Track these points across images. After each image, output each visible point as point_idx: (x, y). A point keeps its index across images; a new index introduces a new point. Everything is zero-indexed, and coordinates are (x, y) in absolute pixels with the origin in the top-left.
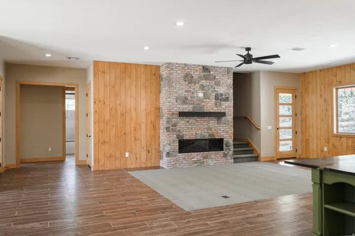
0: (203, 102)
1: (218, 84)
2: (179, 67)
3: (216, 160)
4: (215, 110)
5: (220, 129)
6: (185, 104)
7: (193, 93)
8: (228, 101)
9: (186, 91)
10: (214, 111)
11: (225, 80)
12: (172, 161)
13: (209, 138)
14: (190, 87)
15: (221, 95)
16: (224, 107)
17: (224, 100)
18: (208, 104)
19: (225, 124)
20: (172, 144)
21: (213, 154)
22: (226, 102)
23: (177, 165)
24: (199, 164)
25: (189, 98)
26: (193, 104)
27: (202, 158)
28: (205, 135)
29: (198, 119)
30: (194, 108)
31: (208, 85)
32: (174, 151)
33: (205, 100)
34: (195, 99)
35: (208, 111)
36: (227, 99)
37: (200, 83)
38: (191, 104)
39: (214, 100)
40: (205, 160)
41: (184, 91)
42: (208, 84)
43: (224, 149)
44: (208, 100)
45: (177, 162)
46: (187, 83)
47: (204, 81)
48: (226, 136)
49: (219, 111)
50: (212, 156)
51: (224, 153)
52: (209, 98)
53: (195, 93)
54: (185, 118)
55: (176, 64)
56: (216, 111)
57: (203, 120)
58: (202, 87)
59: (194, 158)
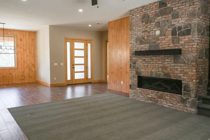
0: (158, 40)
1: (176, 16)
2: (138, 10)
3: (171, 103)
4: (172, 46)
5: (177, 69)
6: (143, 44)
7: (149, 32)
8: (189, 34)
9: (143, 32)
10: (170, 48)
11: (185, 8)
12: (132, 92)
13: (165, 77)
14: (146, 27)
15: (180, 28)
16: (183, 42)
17: (183, 34)
18: (164, 42)
19: (185, 63)
20: (132, 79)
21: (167, 95)
22: (186, 37)
23: (136, 97)
24: (154, 102)
25: (146, 37)
26: (150, 43)
27: (156, 97)
28: (160, 74)
29: (153, 58)
30: (150, 46)
31: (164, 21)
32: (133, 85)
33: (160, 38)
34: (151, 38)
35: (163, 49)
36: (188, 32)
37: (156, 21)
38: (147, 43)
39: (170, 36)
40: (159, 100)
41: (142, 32)
42: (164, 19)
43: (183, 94)
44: (163, 37)
45: (136, 95)
46: (144, 24)
47: (160, 17)
48: (184, 77)
49: (176, 48)
50: (167, 97)
51: (182, 98)
52: (164, 35)
53: (151, 32)
54: (142, 56)
55: (136, 9)
56: (173, 48)
57: (157, 58)
58: (158, 25)
59: (148, 94)
